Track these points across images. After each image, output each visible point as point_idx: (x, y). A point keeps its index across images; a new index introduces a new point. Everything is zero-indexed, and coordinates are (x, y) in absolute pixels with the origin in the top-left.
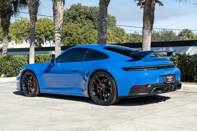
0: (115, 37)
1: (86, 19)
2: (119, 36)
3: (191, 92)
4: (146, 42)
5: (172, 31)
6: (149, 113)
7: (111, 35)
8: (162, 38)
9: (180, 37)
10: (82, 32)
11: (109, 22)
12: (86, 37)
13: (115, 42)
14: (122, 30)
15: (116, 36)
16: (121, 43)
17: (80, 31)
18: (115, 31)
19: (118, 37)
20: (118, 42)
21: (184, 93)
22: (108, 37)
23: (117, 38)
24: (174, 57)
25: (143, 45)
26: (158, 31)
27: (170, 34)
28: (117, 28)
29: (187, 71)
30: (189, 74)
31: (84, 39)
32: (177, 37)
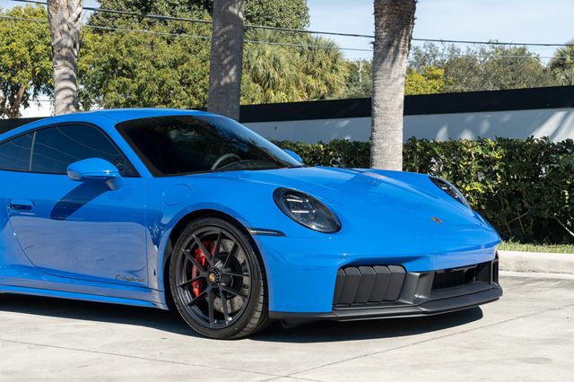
0: (301, 75)
1: (190, 8)
2: (318, 70)
3: (541, 280)
4: (386, 97)
5: (524, 49)
6: (362, 353)
7: (286, 70)
8: (486, 76)
9: (557, 70)
10: (173, 57)
11: (282, 18)
12: (191, 77)
13: (302, 97)
14: (329, 49)
15: (307, 72)
16: (328, 98)
17: (168, 52)
18: (302, 54)
19: (314, 77)
20: (313, 94)
21: (515, 282)
22: (276, 76)
23: (310, 77)
24: (491, 149)
25: (375, 108)
26: (469, 50)
27: (516, 59)
28: (309, 42)
29: (537, 201)
30: (546, 214)
31: (182, 84)
32: (545, 71)
